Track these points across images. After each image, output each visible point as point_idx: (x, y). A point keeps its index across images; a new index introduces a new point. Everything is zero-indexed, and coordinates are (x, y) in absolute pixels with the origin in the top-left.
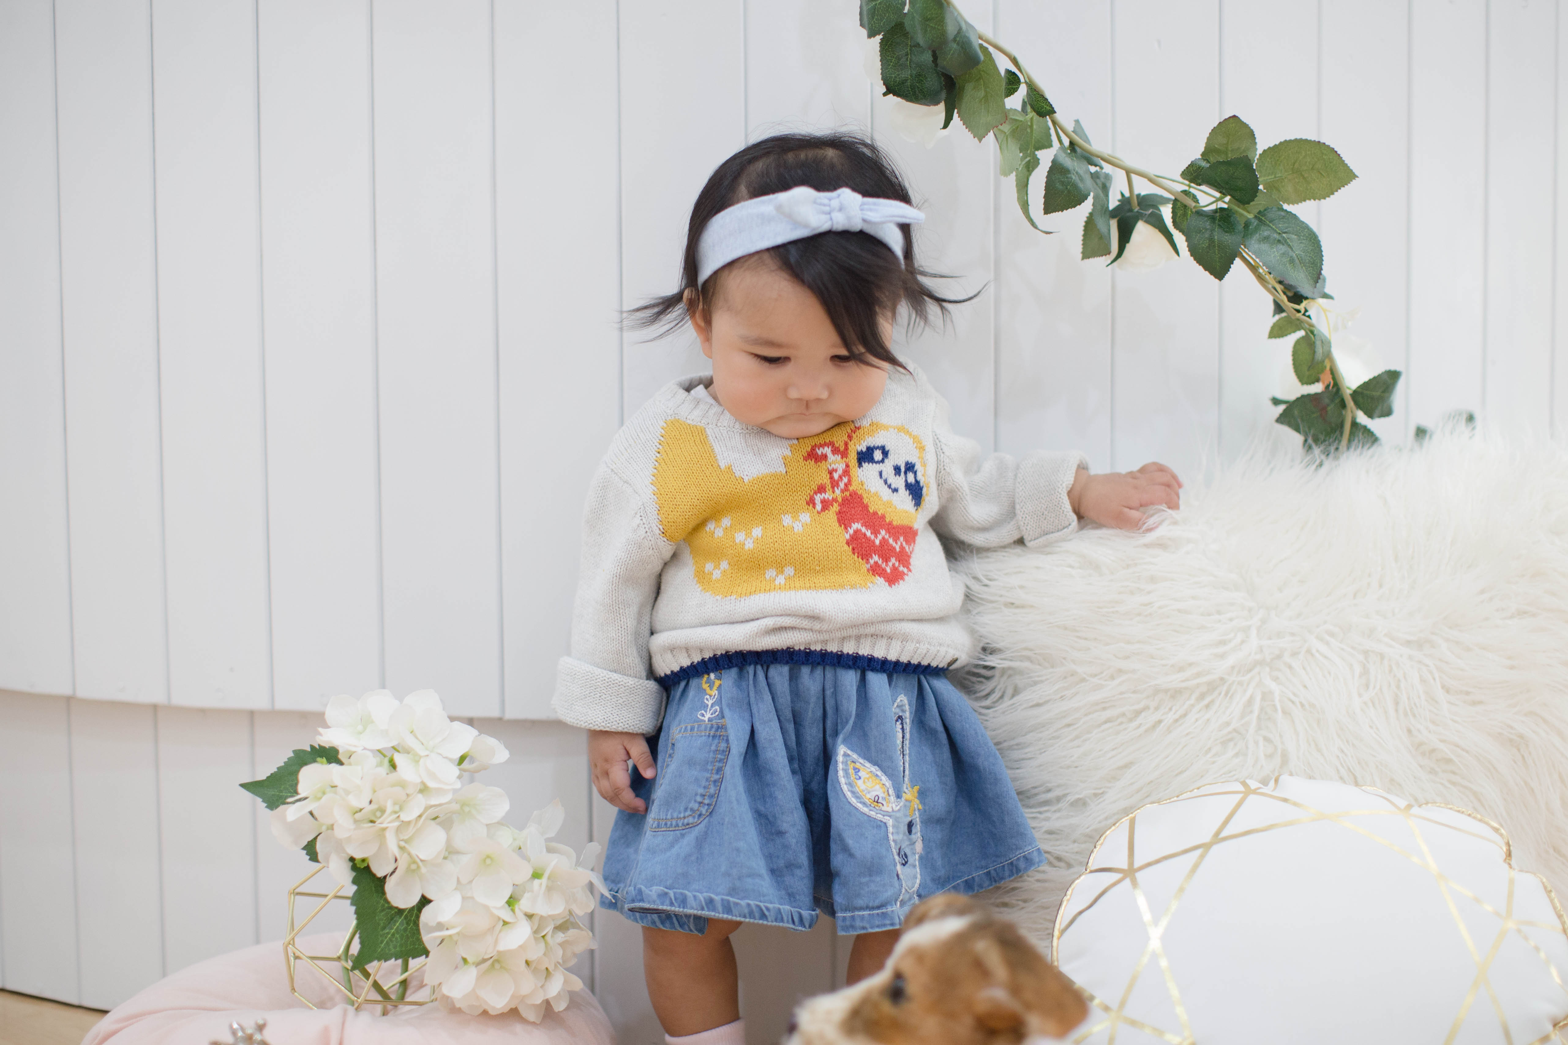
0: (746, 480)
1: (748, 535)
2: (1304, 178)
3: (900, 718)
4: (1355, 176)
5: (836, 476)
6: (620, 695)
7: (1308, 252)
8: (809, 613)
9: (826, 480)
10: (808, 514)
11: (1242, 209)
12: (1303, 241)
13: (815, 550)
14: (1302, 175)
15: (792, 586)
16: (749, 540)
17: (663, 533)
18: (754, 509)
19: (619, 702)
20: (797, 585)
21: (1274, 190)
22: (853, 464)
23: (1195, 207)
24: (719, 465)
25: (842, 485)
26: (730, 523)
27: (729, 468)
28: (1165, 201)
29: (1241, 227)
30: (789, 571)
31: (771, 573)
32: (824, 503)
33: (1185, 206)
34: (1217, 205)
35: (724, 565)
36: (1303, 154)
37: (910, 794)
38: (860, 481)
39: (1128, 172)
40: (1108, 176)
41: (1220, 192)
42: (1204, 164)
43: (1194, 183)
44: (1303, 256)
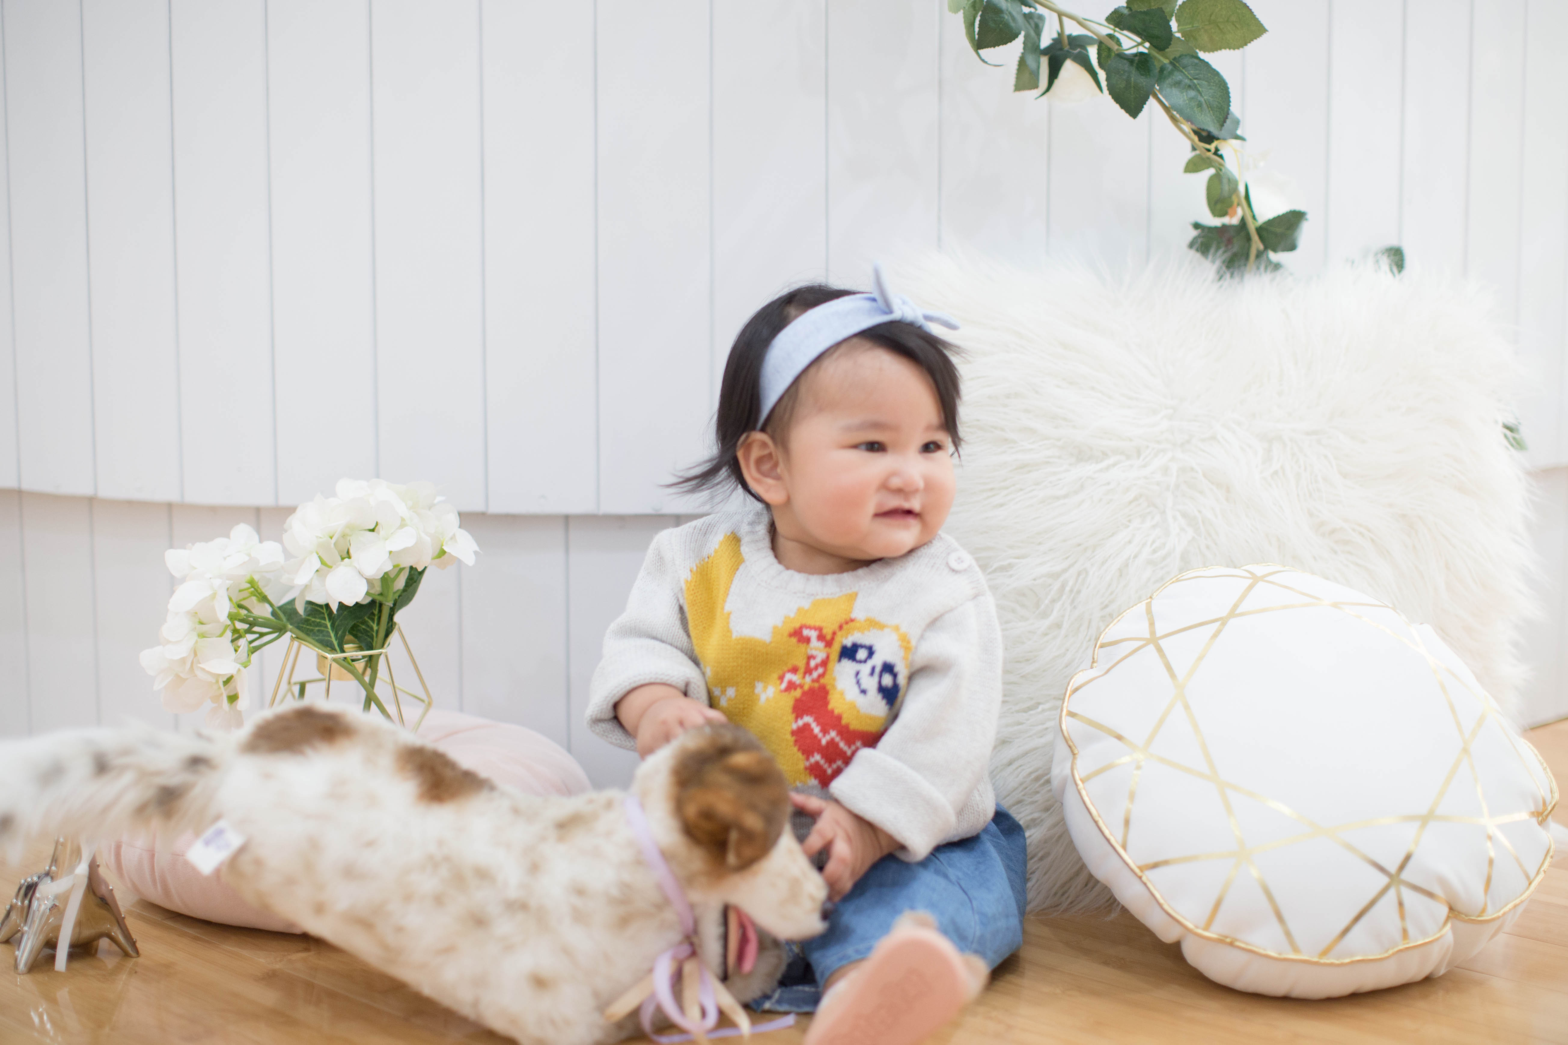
2: (1220, 29)
4: (1265, 31)
7: (1216, 97)
9: (801, 664)
10: (775, 688)
11: (1159, 55)
12: (1213, 87)
14: (1218, 26)
21: (1192, 39)
22: (834, 657)
23: (1117, 50)
25: (815, 675)
28: (1092, 42)
29: (1157, 71)
32: (791, 685)
33: (1109, 48)
34: (1138, 49)
36: (1219, 7)
39: (1061, 15)
40: (1041, 18)
41: (1141, 38)
42: (1126, 12)
43: (1118, 28)
44: (1211, 101)
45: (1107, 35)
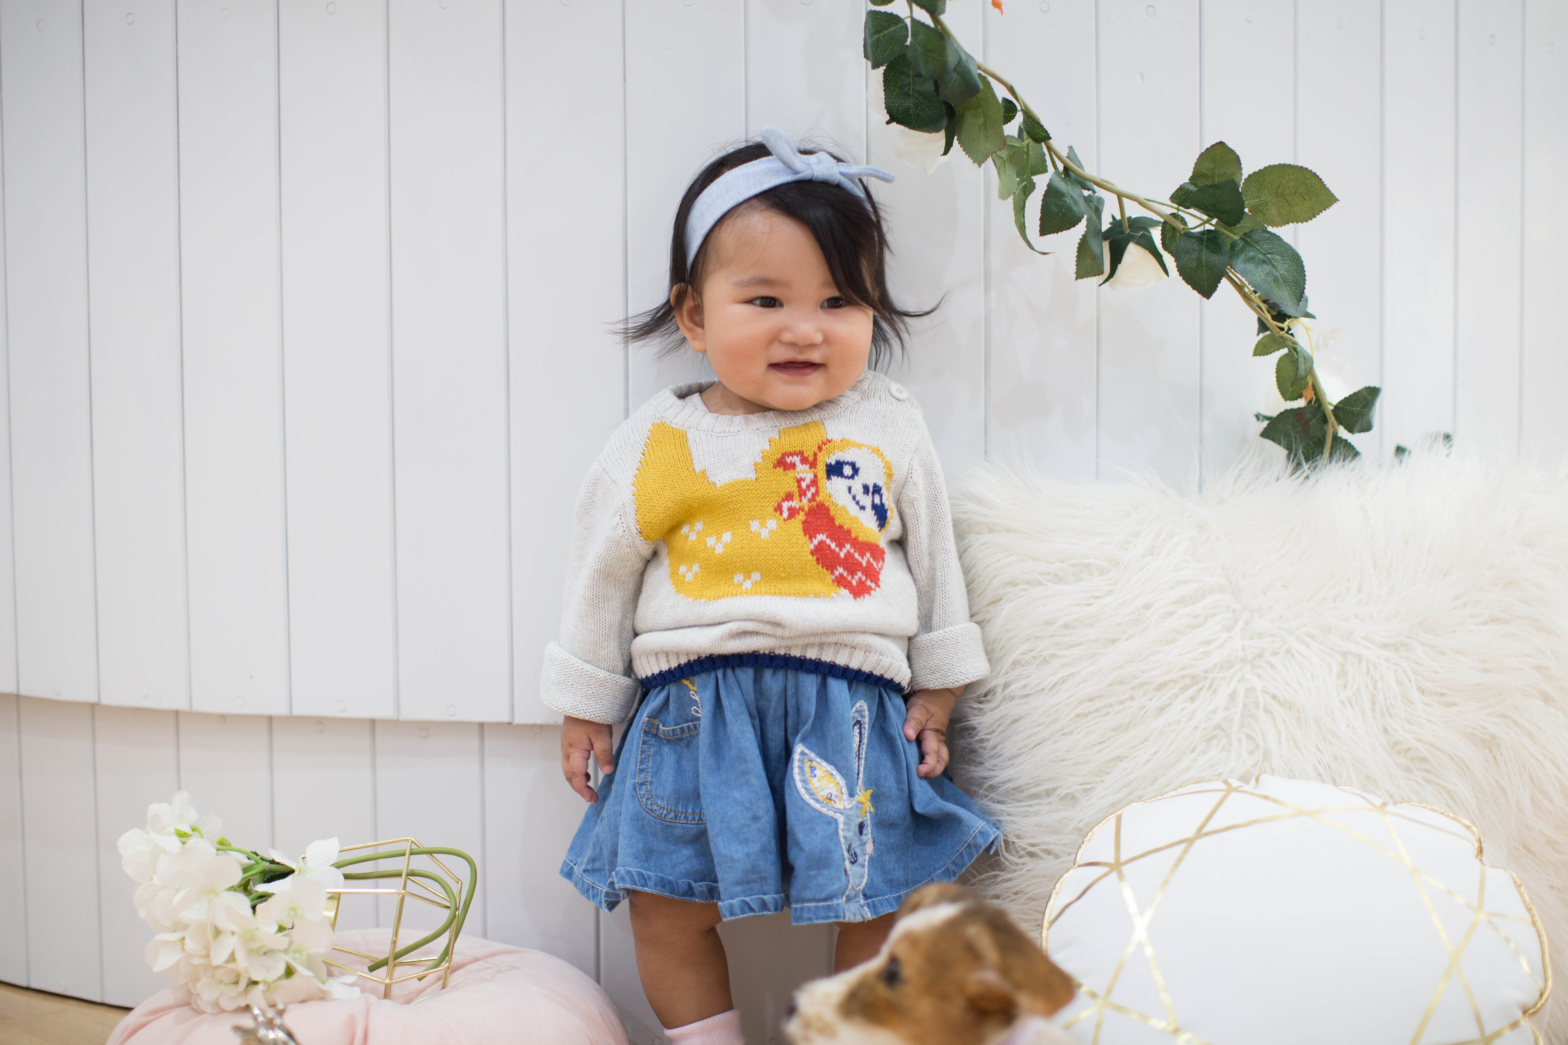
0: (718, 486)
1: (719, 539)
3: (858, 723)
4: (1336, 200)
5: (804, 485)
6: (590, 686)
7: (1292, 272)
8: (773, 620)
9: (794, 489)
10: (775, 521)
11: (1228, 231)
12: (1286, 262)
13: (780, 557)
14: (1286, 199)
15: (758, 591)
16: (719, 544)
17: (640, 533)
18: (724, 514)
19: (588, 692)
20: (763, 590)
21: (1259, 214)
22: (822, 475)
23: (1183, 229)
24: (694, 470)
25: (809, 495)
26: (702, 527)
27: (704, 472)
28: (1155, 223)
29: (1227, 248)
30: (756, 576)
31: (738, 578)
32: (791, 511)
33: (1174, 228)
34: (1204, 227)
35: (696, 568)
36: (1287, 179)
37: (863, 796)
38: (828, 493)
39: (1120, 196)
40: (1100, 201)
41: (1208, 215)
42: (1192, 188)
43: (1182, 206)
44: (1286, 275)
45: (1170, 214)
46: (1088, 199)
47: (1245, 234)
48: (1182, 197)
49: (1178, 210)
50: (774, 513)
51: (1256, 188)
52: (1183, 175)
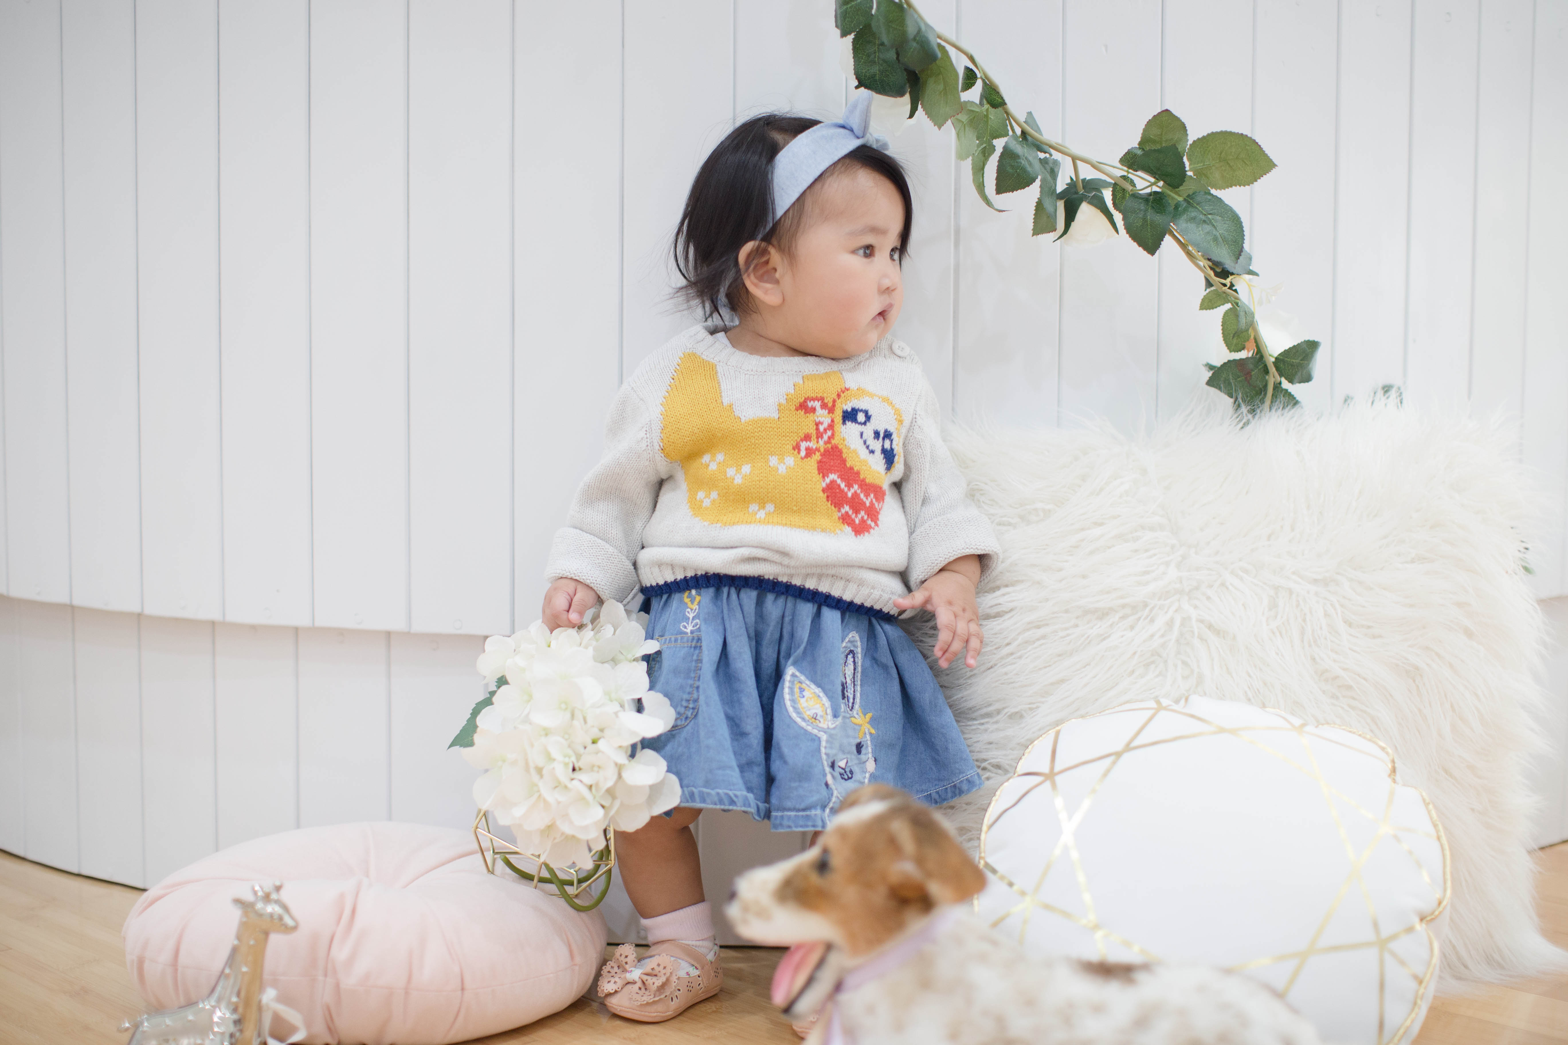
0: (743, 421)
1: (739, 470)
2: (1230, 166)
3: (851, 652)
4: (1275, 166)
5: (821, 428)
7: (1231, 232)
9: (812, 431)
10: (793, 459)
11: (1174, 193)
12: (1226, 222)
13: (794, 492)
14: (1228, 163)
15: (772, 521)
16: (739, 475)
17: (662, 449)
18: (745, 448)
20: (775, 521)
21: (1206, 177)
22: (838, 421)
23: (1131, 190)
24: (722, 402)
25: (826, 437)
26: (723, 458)
27: (731, 406)
28: (1106, 184)
29: (1172, 209)
30: (770, 507)
31: (754, 508)
32: (808, 451)
33: (1124, 190)
34: (1151, 189)
35: (714, 495)
36: (1229, 145)
37: (862, 718)
38: (842, 436)
39: (1074, 159)
40: (1056, 162)
41: (1154, 178)
42: (1139, 152)
43: (1131, 169)
44: (1226, 235)
45: (1121, 177)
46: (1044, 162)
47: (1189, 196)
48: (1131, 160)
49: (1128, 172)
50: (792, 451)
51: (1201, 153)
52: (1132, 141)
